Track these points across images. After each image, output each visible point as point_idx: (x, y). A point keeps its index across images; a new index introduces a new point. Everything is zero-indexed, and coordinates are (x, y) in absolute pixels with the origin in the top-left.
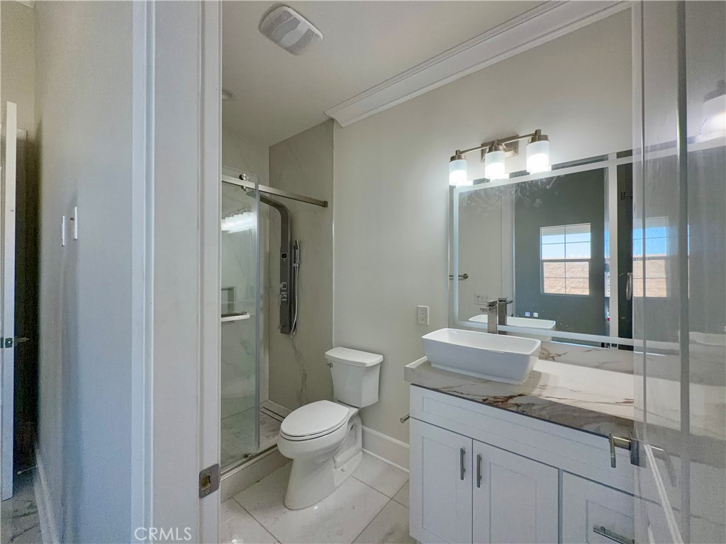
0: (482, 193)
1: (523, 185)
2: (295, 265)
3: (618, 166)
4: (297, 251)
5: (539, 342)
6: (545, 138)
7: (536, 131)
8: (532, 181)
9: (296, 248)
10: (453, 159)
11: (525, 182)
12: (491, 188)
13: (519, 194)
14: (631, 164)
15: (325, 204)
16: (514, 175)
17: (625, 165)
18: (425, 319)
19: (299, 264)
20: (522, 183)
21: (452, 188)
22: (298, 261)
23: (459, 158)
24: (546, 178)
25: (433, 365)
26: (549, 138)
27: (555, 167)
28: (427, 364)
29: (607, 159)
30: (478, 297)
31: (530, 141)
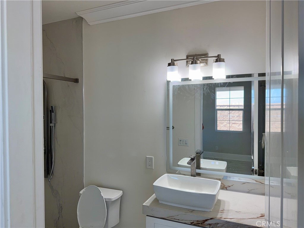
0: (187, 87)
1: (211, 85)
2: (51, 125)
3: (259, 81)
4: (53, 114)
5: (220, 182)
6: (223, 60)
7: (218, 55)
8: (215, 83)
9: (52, 111)
10: (169, 65)
11: (211, 84)
12: (192, 85)
13: (208, 90)
14: (265, 81)
15: (76, 81)
16: (205, 78)
17: (262, 81)
18: (151, 165)
19: (55, 124)
20: (210, 84)
21: (168, 82)
22: (53, 122)
23: (174, 65)
24: (223, 83)
25: (160, 202)
26: (225, 60)
27: (228, 77)
28: (156, 201)
29: (253, 76)
30: (180, 141)
31: (215, 61)
